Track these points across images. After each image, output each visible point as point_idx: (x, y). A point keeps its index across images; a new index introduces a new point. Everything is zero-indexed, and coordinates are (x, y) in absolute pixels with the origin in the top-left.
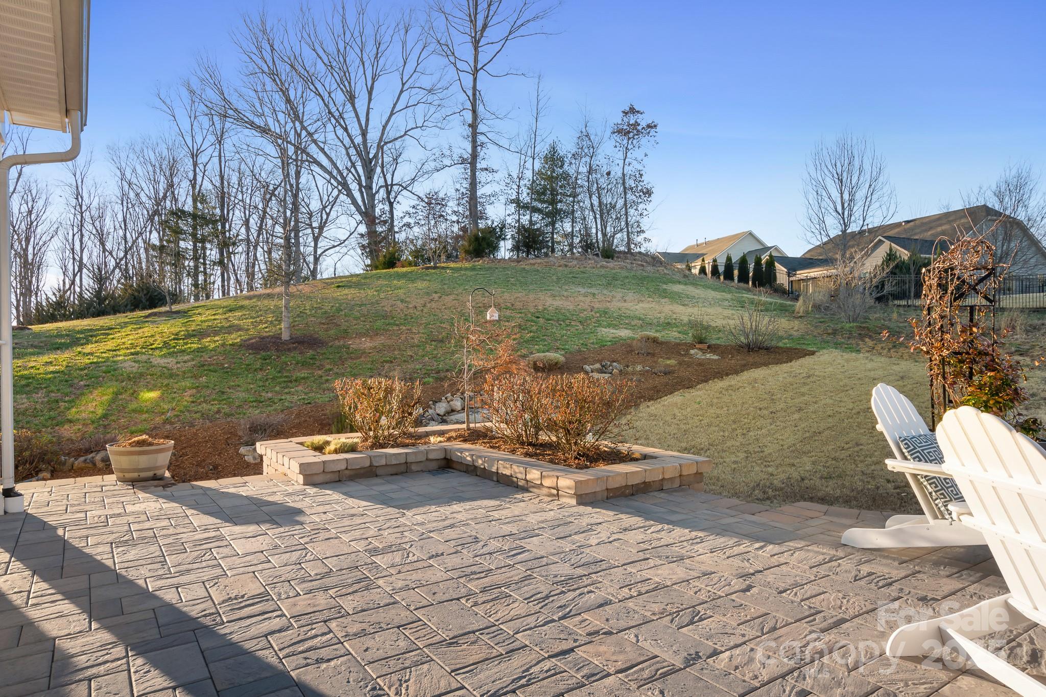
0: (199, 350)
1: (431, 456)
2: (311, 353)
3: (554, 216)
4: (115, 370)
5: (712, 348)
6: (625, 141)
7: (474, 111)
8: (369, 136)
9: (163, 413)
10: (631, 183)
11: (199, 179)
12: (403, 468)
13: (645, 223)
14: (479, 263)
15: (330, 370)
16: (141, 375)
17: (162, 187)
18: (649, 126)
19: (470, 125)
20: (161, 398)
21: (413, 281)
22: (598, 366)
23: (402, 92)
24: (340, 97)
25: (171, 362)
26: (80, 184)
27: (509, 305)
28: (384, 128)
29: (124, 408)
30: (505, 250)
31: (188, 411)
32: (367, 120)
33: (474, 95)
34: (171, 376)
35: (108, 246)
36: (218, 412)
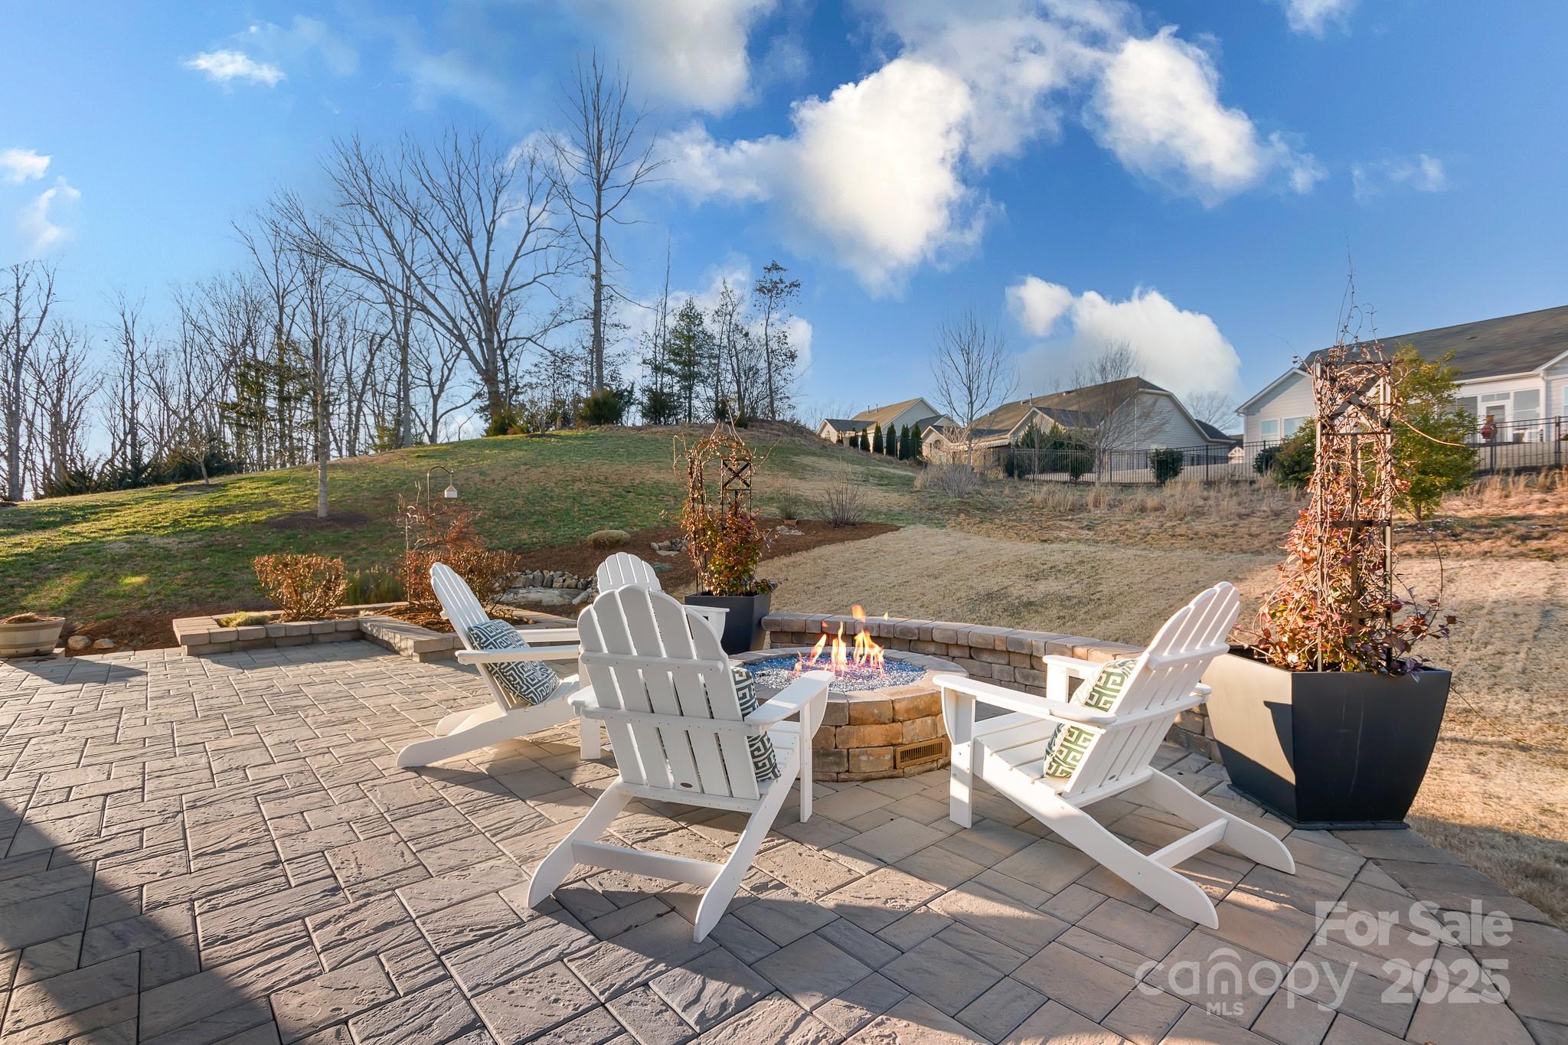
0: (212, 529)
1: (340, 628)
2: (348, 530)
3: (689, 379)
4: (99, 551)
5: (800, 524)
6: (767, 301)
7: (598, 260)
8: (489, 283)
9: (143, 598)
10: (773, 345)
11: (287, 323)
12: (308, 639)
13: (790, 389)
14: (596, 430)
15: (364, 549)
16: (130, 556)
17: (241, 332)
18: (793, 285)
19: (593, 277)
20: (147, 583)
21: (507, 451)
22: (667, 543)
23: (528, 232)
24: (453, 236)
25: (173, 542)
26: (130, 324)
27: (602, 478)
28: (507, 273)
29: (97, 593)
30: (633, 417)
31: (175, 595)
32: (487, 264)
33: (598, 243)
34: (166, 558)
35: (173, 402)
36: (212, 595)
